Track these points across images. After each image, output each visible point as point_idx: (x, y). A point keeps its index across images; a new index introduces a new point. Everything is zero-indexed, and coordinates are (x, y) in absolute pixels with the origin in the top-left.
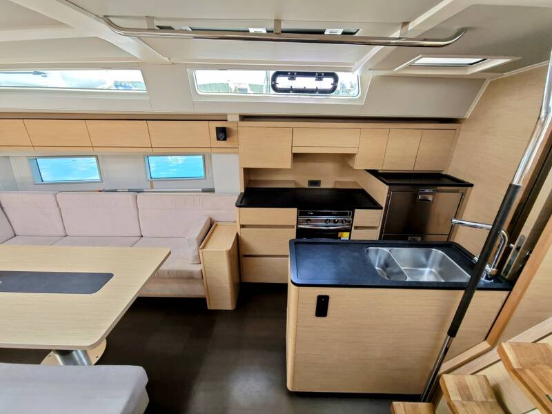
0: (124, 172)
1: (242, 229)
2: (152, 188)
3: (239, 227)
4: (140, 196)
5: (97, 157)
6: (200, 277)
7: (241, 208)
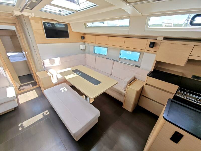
2: (119, 60)
3: (145, 84)
4: (115, 62)
5: (108, 48)
6: (124, 95)
7: (149, 77)
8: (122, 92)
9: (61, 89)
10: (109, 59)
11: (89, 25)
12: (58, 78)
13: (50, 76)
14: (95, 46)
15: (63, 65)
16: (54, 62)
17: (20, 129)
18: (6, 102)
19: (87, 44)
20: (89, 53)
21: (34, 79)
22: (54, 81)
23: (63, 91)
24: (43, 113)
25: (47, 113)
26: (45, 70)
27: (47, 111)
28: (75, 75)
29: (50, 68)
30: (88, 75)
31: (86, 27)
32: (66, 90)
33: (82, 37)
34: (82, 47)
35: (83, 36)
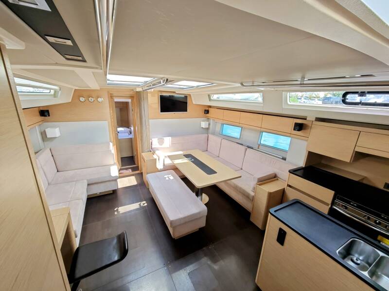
0: (250, 137)
1: (288, 187)
2: (258, 148)
3: (286, 185)
4: (249, 150)
5: (242, 128)
6: (252, 199)
7: (291, 174)
8: (249, 194)
9: (165, 176)
10: (242, 145)
11: (215, 97)
12: (165, 163)
13: (156, 159)
14: (223, 125)
15: (174, 147)
16: (163, 142)
17: (116, 213)
18: (109, 181)
19: (211, 120)
20: (213, 134)
21: (136, 163)
22: (160, 166)
23: (167, 179)
24: (140, 203)
25: (144, 203)
26: (152, 151)
27: (144, 202)
28: (186, 160)
29: (158, 149)
30: (204, 164)
31: (210, 100)
32: (172, 178)
33: (205, 110)
34: (204, 124)
35: (207, 109)
